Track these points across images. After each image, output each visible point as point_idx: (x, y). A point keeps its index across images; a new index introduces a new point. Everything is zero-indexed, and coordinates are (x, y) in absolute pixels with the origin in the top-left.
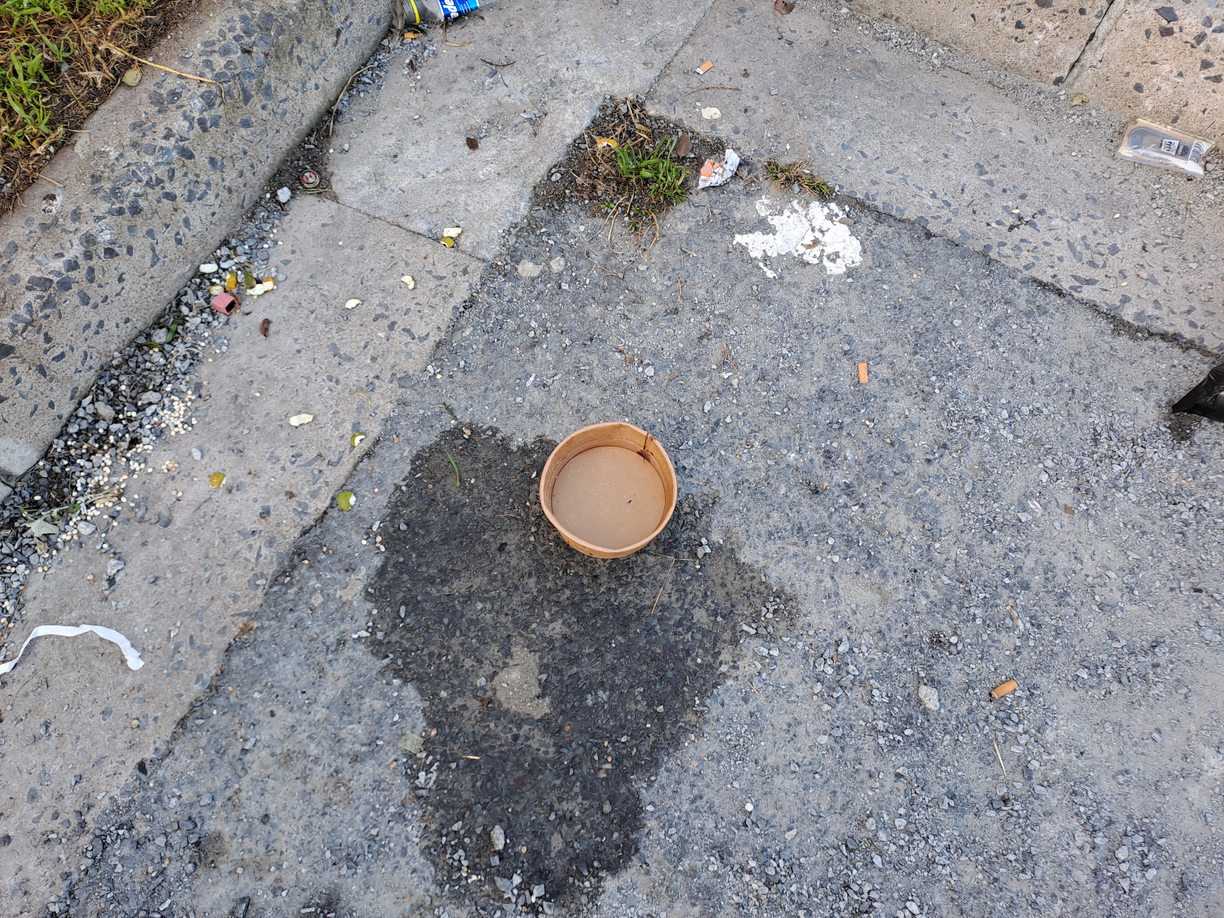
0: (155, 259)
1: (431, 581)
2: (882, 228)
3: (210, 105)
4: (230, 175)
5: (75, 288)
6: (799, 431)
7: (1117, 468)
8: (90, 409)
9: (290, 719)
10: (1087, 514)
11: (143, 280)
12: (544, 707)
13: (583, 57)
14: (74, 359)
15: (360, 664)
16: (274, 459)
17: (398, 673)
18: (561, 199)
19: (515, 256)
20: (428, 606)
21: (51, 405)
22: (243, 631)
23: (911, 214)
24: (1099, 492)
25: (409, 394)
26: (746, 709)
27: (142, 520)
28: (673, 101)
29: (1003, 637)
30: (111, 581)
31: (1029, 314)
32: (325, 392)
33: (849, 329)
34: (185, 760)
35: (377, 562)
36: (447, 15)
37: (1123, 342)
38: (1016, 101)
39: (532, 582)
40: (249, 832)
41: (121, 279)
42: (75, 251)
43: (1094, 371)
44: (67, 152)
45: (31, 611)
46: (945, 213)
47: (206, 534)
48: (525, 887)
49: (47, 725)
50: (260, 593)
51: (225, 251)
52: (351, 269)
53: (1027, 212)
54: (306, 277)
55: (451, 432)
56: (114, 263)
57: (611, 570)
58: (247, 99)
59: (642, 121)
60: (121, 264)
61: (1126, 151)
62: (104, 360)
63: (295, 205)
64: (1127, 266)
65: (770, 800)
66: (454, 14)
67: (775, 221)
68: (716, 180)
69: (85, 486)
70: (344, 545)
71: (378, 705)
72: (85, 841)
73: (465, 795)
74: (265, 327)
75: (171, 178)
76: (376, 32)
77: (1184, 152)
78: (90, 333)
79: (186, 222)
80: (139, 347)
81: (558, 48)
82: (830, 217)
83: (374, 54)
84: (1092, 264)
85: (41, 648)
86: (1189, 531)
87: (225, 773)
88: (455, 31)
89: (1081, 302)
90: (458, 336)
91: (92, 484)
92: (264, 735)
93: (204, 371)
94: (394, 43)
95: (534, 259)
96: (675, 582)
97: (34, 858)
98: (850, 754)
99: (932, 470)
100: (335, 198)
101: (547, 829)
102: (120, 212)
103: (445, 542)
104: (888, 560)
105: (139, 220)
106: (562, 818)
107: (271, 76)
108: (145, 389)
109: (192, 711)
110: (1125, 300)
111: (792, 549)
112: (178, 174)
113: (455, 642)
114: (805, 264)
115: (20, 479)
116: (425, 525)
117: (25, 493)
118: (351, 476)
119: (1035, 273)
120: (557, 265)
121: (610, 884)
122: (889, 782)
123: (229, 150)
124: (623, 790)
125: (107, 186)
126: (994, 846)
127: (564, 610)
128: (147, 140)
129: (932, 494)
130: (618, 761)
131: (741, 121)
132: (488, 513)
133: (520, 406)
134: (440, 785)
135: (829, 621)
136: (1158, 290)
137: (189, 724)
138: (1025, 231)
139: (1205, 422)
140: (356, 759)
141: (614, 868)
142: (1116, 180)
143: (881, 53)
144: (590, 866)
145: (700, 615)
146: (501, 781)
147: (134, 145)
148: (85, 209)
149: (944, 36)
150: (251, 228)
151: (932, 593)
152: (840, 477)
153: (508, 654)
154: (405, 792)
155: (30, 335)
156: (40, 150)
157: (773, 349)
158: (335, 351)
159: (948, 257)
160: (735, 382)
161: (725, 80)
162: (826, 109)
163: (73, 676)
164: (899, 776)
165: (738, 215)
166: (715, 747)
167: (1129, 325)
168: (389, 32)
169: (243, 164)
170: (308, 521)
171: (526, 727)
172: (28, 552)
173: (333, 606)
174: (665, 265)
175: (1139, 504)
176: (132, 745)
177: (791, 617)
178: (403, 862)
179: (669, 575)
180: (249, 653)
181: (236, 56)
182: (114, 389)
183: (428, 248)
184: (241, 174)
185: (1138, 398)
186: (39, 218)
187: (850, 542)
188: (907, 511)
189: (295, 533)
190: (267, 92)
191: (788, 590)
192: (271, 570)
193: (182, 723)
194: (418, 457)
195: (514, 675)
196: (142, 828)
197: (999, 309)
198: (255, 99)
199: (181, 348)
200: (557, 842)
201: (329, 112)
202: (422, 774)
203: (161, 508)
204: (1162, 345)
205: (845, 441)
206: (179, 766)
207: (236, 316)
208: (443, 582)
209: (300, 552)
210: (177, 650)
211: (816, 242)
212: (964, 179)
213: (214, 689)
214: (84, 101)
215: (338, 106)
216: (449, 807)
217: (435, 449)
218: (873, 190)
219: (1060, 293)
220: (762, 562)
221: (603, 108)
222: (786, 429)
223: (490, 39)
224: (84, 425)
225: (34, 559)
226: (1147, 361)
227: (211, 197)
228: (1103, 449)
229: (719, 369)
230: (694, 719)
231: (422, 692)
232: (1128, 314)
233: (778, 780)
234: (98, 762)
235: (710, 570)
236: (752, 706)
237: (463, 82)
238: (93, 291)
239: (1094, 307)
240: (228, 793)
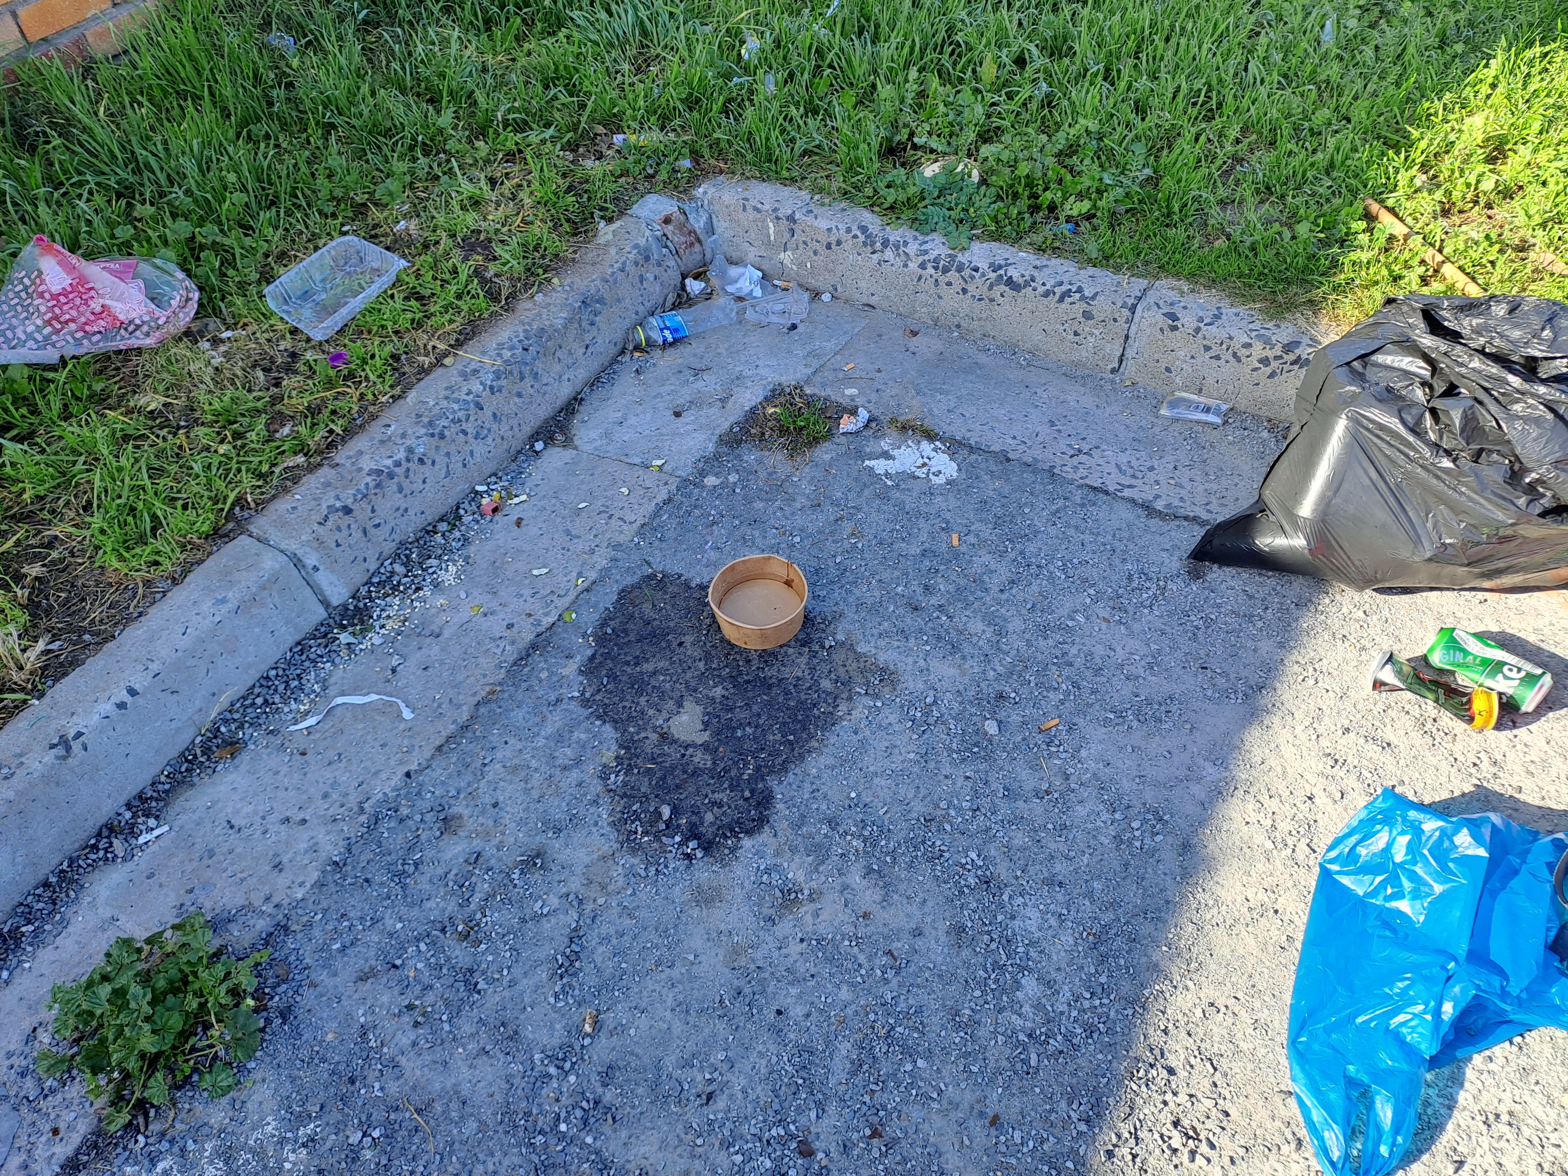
0: (448, 474)
1: (627, 663)
2: (973, 457)
3: (498, 378)
4: (505, 427)
5: (396, 480)
6: (907, 574)
7: (1145, 596)
8: (389, 568)
9: (519, 746)
10: (1120, 622)
11: (438, 486)
12: (705, 737)
13: (760, 363)
14: (385, 530)
15: (572, 712)
16: (519, 595)
17: (599, 717)
18: (739, 442)
19: (702, 474)
20: (624, 678)
21: (365, 560)
22: (489, 693)
23: (996, 448)
24: (1131, 610)
25: (619, 555)
26: (855, 738)
27: (419, 635)
28: (824, 386)
29: (1051, 695)
30: (394, 671)
31: (1083, 505)
32: (559, 556)
33: (948, 516)
34: (439, 771)
35: (589, 652)
36: (665, 340)
37: (1155, 523)
38: (1084, 385)
39: (701, 665)
40: (483, 813)
41: (424, 482)
42: (401, 455)
43: (1131, 539)
44: (401, 402)
45: (331, 692)
46: (1022, 447)
47: (466, 640)
48: (684, 843)
49: (340, 755)
50: (503, 671)
51: (493, 479)
52: (584, 487)
53: (1086, 448)
54: (551, 493)
55: (648, 577)
56: (423, 468)
57: (760, 656)
58: (522, 379)
59: (800, 397)
60: (426, 471)
61: (1164, 412)
62: (404, 537)
63: (546, 453)
64: (1161, 478)
65: (870, 792)
66: (670, 339)
67: (895, 453)
68: (851, 428)
69: (379, 617)
70: (566, 642)
71: (583, 736)
72: (363, 818)
73: (643, 790)
74: (519, 523)
75: (467, 420)
76: (613, 351)
77: (1207, 410)
78: (398, 514)
79: (472, 452)
80: (428, 532)
81: (743, 359)
82: (935, 450)
83: (611, 364)
84: (1134, 476)
85: (338, 712)
86: (1200, 633)
87: (469, 777)
88: (670, 351)
89: (1122, 498)
90: (658, 520)
91: (384, 615)
92: (499, 755)
93: (472, 550)
94: (626, 358)
95: (716, 475)
96: (808, 664)
97: (323, 831)
98: (932, 765)
99: (1004, 597)
100: (576, 448)
101: (703, 809)
102: (433, 435)
103: (639, 641)
104: (967, 649)
105: (442, 443)
106: (714, 803)
107: (539, 366)
108: (430, 557)
109: (447, 741)
110: (1157, 497)
111: (896, 644)
112: (472, 418)
113: (643, 700)
114: (917, 477)
115: (335, 608)
116: (625, 631)
117: (338, 618)
118: (574, 602)
119: (1087, 481)
120: (733, 478)
121: (747, 842)
122: (960, 781)
123: (506, 410)
124: (760, 786)
125: (426, 420)
126: (1040, 821)
127: (724, 680)
128: (455, 395)
129: (1003, 611)
130: (758, 769)
131: (874, 396)
132: (672, 624)
133: (699, 561)
134: (625, 784)
135: (921, 686)
136: (1183, 492)
137: (445, 749)
138: (1083, 458)
139: (1215, 567)
140: (565, 768)
141: (749, 833)
142: (1157, 430)
143: (982, 359)
144: (732, 830)
145: (826, 684)
146: (669, 780)
147: (446, 398)
148: (410, 432)
149: (1028, 345)
150: (514, 466)
151: (1000, 669)
152: (934, 601)
153: (680, 706)
154: (599, 788)
155: (364, 503)
156: (384, 399)
157: (889, 527)
158: (568, 532)
159: (1023, 472)
160: (860, 545)
161: (863, 374)
162: (937, 390)
163: (361, 726)
164: (967, 778)
165: (868, 450)
166: (831, 761)
167: (1160, 512)
168: (622, 352)
169: (514, 422)
170: (540, 629)
171: (691, 750)
172: (334, 655)
173: (555, 679)
174: (813, 478)
175: (1162, 617)
176: (401, 763)
177: (893, 684)
178: (594, 830)
179: (803, 660)
180: (494, 706)
181: (519, 351)
182: (406, 556)
183: (641, 472)
184: (512, 428)
185: (1164, 554)
186: (379, 437)
187: (939, 638)
188: (983, 621)
189: (532, 636)
190: (536, 376)
191: (892, 667)
192: (511, 659)
193: (439, 748)
194: (623, 591)
195: (685, 718)
196: (404, 811)
197: (1061, 503)
198: (527, 380)
199: (457, 534)
200: (709, 817)
201: (575, 399)
202: (613, 776)
203: (434, 627)
204: (1186, 523)
205: (940, 580)
206: (435, 775)
207: (498, 517)
208: (637, 664)
209: (534, 646)
210: (439, 706)
211: (924, 465)
212: (1039, 429)
213: (465, 728)
214: (415, 375)
215: (583, 395)
216: (629, 797)
217: (637, 586)
218: (968, 435)
219: (1107, 493)
220: (874, 651)
221: (773, 391)
222: (897, 573)
223: (695, 355)
224: (384, 578)
225: (337, 660)
226: (1173, 534)
227: (489, 440)
228: (1135, 584)
229: (848, 538)
230: (816, 744)
231: (616, 729)
232: (1159, 505)
233: (877, 781)
234: (376, 773)
235: (834, 656)
236: (860, 736)
237: (673, 380)
238: (406, 484)
239: (1133, 501)
240: (470, 790)
